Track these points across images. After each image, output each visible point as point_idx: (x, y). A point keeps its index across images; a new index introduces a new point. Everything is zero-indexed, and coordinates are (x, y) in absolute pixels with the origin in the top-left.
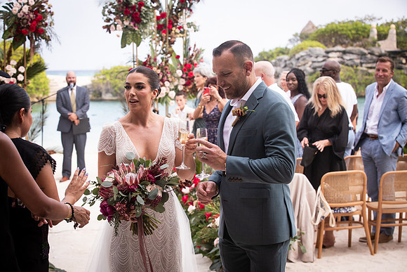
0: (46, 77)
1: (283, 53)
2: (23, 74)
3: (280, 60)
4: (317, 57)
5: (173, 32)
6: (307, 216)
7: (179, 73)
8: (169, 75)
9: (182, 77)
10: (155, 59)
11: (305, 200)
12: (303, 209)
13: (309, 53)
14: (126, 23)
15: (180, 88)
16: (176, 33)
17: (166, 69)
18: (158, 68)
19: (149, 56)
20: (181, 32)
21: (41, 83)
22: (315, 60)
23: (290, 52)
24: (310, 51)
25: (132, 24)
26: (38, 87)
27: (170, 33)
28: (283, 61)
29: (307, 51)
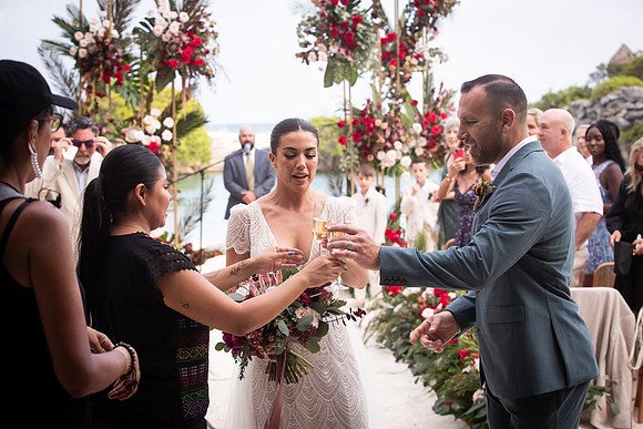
0: (205, 135)
1: (581, 96)
2: (171, 130)
3: (576, 107)
4: (634, 102)
5: (407, 63)
6: (621, 356)
7: (418, 128)
8: (401, 132)
9: (422, 135)
10: (379, 107)
11: (618, 330)
12: (615, 345)
13: (622, 95)
14: (334, 50)
15: (419, 152)
16: (411, 65)
17: (397, 122)
18: (384, 121)
19: (368, 101)
20: (420, 64)
21: (199, 145)
22: (632, 106)
23: (593, 94)
24: (624, 92)
25: (343, 51)
26: (193, 150)
27: (401, 65)
28: (581, 108)
29: (620, 92)
